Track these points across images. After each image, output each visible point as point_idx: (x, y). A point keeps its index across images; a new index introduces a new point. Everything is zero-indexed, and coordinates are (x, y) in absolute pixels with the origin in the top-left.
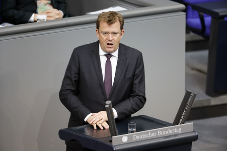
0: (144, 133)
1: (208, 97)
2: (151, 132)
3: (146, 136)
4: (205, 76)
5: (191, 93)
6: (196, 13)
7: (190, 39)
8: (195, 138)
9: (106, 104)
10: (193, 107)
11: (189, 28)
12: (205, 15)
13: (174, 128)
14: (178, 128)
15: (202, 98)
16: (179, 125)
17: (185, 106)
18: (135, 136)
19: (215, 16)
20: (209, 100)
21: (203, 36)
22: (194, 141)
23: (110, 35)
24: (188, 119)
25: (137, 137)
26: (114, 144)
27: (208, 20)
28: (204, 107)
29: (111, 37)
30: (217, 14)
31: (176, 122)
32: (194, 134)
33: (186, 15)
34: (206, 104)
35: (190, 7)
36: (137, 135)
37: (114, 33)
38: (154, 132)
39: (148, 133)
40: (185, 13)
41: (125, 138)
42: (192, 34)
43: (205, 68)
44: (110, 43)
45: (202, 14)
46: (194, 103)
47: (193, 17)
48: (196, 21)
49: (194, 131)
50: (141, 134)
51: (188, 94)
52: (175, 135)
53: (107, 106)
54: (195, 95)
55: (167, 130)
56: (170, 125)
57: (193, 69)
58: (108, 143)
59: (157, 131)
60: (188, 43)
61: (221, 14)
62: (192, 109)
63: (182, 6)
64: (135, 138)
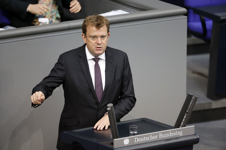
0: (146, 136)
1: (209, 101)
2: (153, 135)
3: (147, 139)
4: (206, 80)
5: (192, 96)
6: (198, 16)
7: (191, 43)
8: (196, 141)
9: (108, 107)
10: (194, 110)
11: (190, 32)
12: (206, 18)
13: (175, 131)
14: (180, 131)
15: (203, 101)
16: (181, 128)
17: (186, 109)
18: (137, 139)
19: (216, 19)
20: (210, 104)
21: (204, 40)
22: (195, 144)
23: (99, 38)
24: (189, 122)
25: (138, 140)
26: (115, 146)
27: (209, 23)
28: (205, 110)
29: (100, 40)
30: (219, 17)
31: (178, 125)
32: (195, 137)
33: (188, 19)
34: (207, 107)
35: (191, 11)
36: (139, 137)
37: (103, 37)
38: (155, 135)
39: (149, 135)
40: (187, 17)
41: (126, 141)
42: (193, 37)
43: (206, 71)
44: (99, 46)
45: (203, 17)
46: (195, 106)
47: (194, 21)
48: (198, 25)
49: (195, 134)
50: (143, 137)
51: (189, 98)
52: (177, 138)
53: (108, 109)
54: (196, 99)
55: (168, 132)
56: (171, 127)
57: (194, 72)
58: (110, 146)
59: (158, 134)
60: (189, 47)
61: (222, 18)
62: (194, 112)
63: (184, 10)
64: (137, 140)
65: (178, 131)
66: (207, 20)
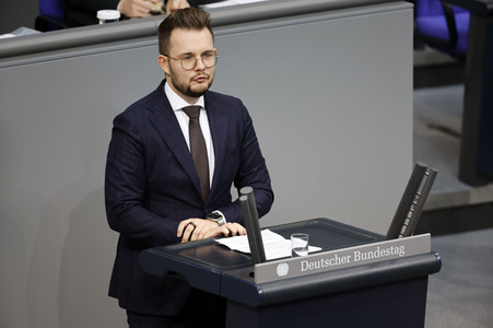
0: (325, 257)
1: (464, 187)
2: (340, 255)
3: (328, 263)
4: (457, 142)
6: (438, 4)
7: (423, 61)
8: (435, 267)
10: (427, 207)
11: (421, 38)
12: (455, 8)
13: (388, 246)
14: (399, 245)
15: (448, 187)
16: (401, 239)
17: (413, 197)
18: (305, 264)
20: (467, 194)
21: (453, 55)
22: (432, 273)
25: (309, 266)
26: (259, 279)
27: (463, 19)
30: (483, 5)
31: (394, 233)
32: (432, 259)
33: (415, 9)
34: (459, 202)
36: (310, 260)
38: (345, 254)
39: (332, 256)
40: (412, 5)
41: (282, 268)
42: (428, 50)
43: (457, 124)
45: (450, 6)
46: (428, 200)
47: (430, 14)
48: (437, 23)
49: (433, 253)
50: (318, 259)
51: (419, 172)
52: (392, 261)
53: (243, 199)
54: (434, 174)
55: (374, 249)
56: (379, 238)
57: (431, 126)
58: (249, 280)
59: (352, 253)
60: (417, 70)
61: (490, 6)
64: (305, 267)
65: (395, 245)
66: (459, 12)
